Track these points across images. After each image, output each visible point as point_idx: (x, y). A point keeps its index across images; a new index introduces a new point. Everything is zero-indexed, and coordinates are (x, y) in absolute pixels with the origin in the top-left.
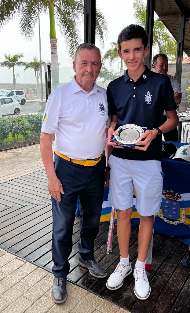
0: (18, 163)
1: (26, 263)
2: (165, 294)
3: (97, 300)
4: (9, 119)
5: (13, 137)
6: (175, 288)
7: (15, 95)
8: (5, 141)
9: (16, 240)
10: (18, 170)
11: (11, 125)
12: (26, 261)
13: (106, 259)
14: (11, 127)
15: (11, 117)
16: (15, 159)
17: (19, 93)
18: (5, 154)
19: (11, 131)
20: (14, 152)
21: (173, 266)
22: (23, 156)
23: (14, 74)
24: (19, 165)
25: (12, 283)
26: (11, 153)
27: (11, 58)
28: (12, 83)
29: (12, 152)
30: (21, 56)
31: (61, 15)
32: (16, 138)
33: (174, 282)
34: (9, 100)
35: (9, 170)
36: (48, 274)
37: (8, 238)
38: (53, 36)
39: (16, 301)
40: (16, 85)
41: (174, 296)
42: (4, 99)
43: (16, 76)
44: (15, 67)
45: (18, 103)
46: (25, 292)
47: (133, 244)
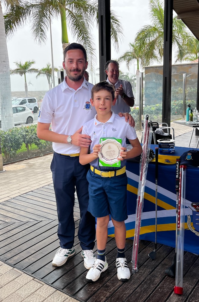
0: (32, 175)
1: (44, 285)
4: (22, 128)
5: (26, 147)
7: (28, 103)
8: (18, 152)
9: (32, 259)
10: (33, 182)
11: (24, 135)
12: (43, 283)
14: (24, 137)
15: (24, 126)
16: (29, 171)
17: (31, 101)
18: (18, 166)
19: (24, 142)
20: (27, 163)
22: (37, 167)
23: (26, 81)
24: (34, 177)
26: (25, 165)
27: (22, 65)
28: (24, 90)
29: (26, 163)
30: (33, 63)
31: (73, 18)
32: (30, 148)
34: (21, 109)
35: (23, 183)
36: (67, 298)
37: (24, 257)
38: (65, 40)
40: (28, 93)
42: (16, 108)
43: (28, 84)
44: (27, 74)
45: (31, 111)
47: (160, 263)
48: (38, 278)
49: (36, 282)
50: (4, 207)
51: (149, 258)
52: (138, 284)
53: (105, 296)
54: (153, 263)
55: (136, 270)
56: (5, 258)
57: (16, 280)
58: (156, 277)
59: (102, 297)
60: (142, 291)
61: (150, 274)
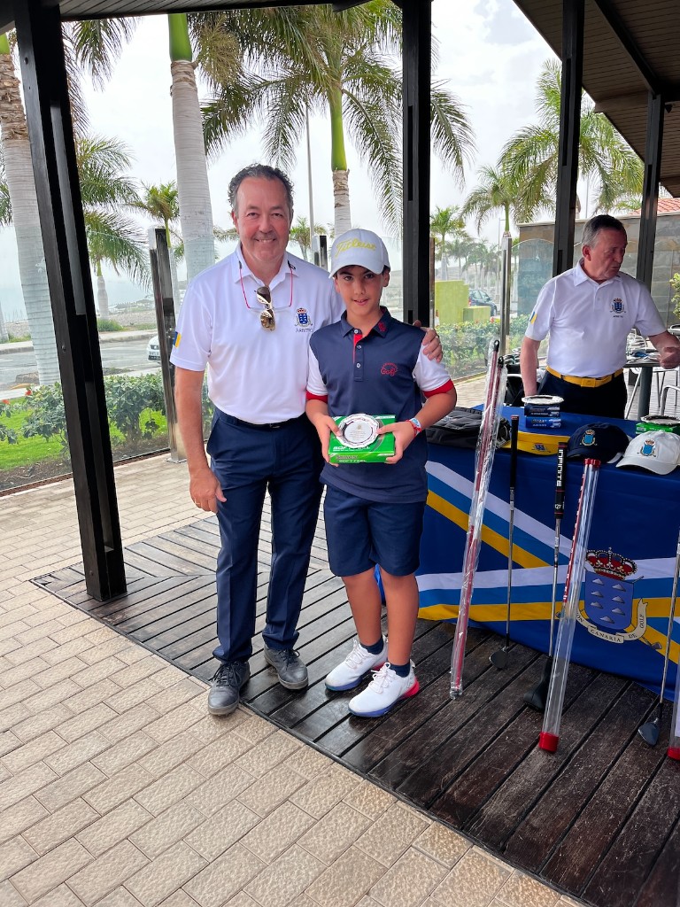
2: (591, 815)
3: (416, 821)
6: (617, 802)
13: (445, 715)
21: (615, 741)
25: (215, 766)
31: (359, 113)
33: (617, 784)
36: (300, 748)
38: (338, 165)
39: (222, 811)
41: (614, 822)
46: (243, 789)
47: (515, 678)
50: (182, 539)
51: (491, 665)
52: (460, 724)
53: (382, 748)
54: (500, 676)
55: (458, 691)
56: (174, 652)
57: (192, 702)
58: (504, 708)
59: (377, 749)
60: (466, 739)
61: (489, 701)
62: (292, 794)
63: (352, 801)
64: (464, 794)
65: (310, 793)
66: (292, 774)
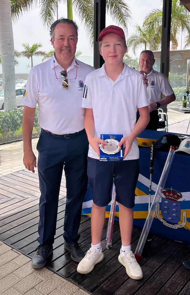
1: (20, 255)
18: (14, 146)
23: (32, 64)
25: (4, 274)
26: (21, 145)
30: (40, 46)
39: (6, 292)
48: (17, 249)
49: (14, 252)
62: (36, 285)
63: (61, 288)
64: (108, 286)
65: (43, 285)
66: (37, 277)
